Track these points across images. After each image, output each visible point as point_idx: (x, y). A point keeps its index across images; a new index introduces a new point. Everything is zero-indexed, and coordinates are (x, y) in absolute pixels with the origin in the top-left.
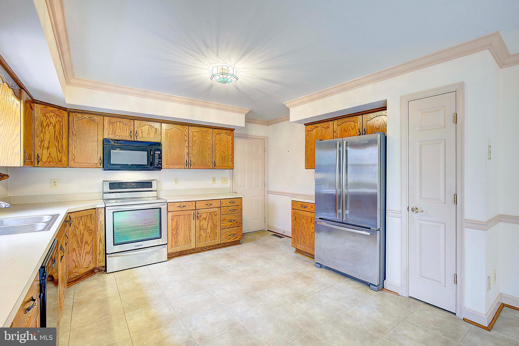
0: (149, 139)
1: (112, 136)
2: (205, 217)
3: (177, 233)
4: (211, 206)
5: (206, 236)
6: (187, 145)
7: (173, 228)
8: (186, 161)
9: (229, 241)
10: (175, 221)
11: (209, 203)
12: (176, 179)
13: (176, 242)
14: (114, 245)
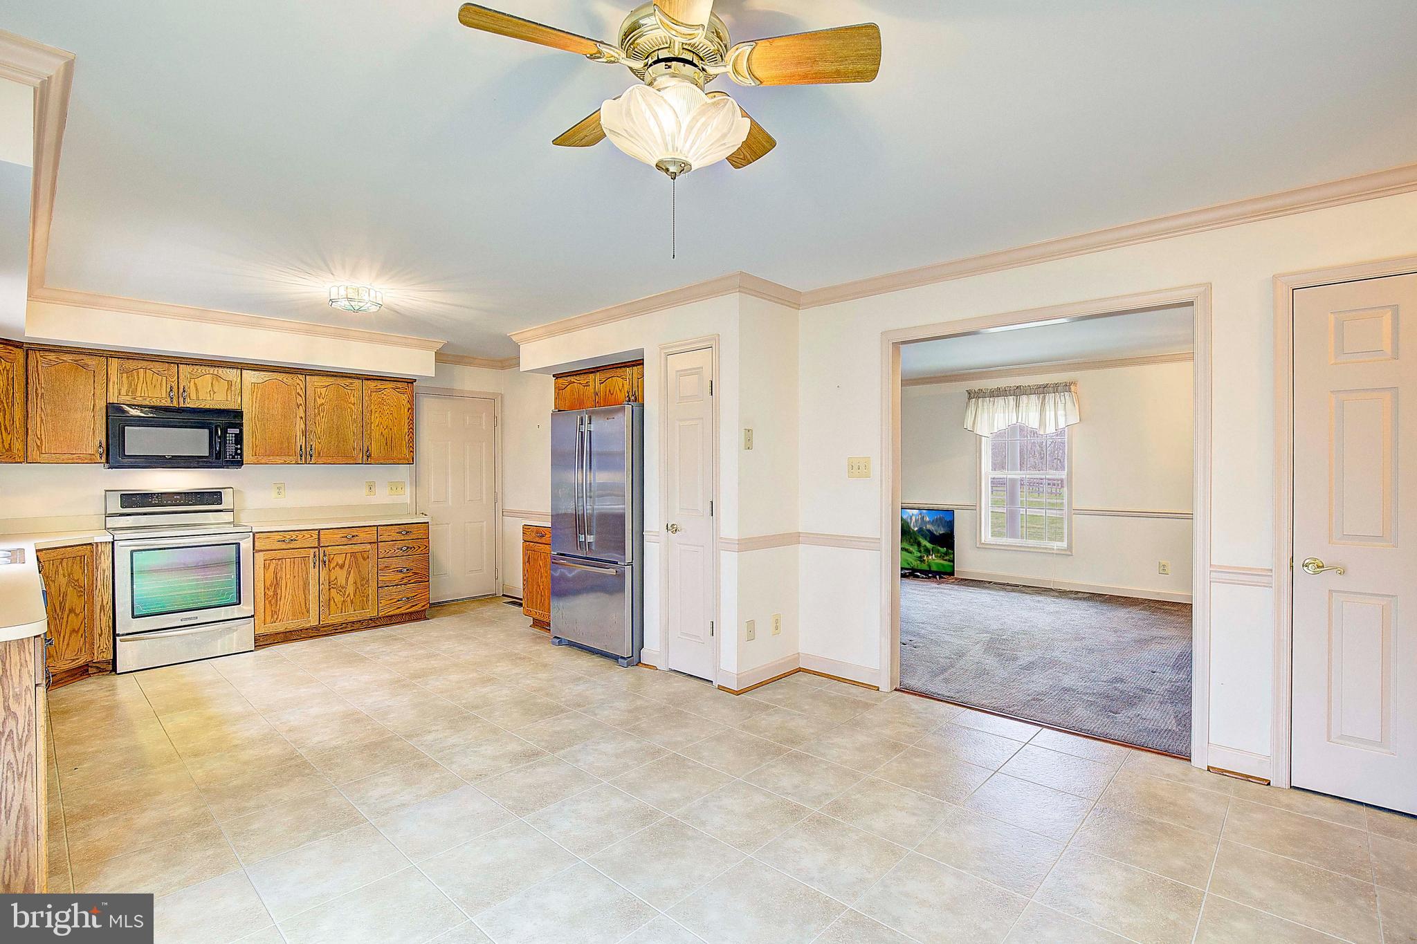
0: (213, 402)
1: (128, 398)
2: (340, 562)
3: (275, 594)
4: (356, 540)
5: (344, 601)
6: (303, 416)
8: (301, 447)
9: (397, 612)
10: (271, 569)
11: (350, 534)
12: (279, 486)
13: (274, 613)
14: (133, 617)
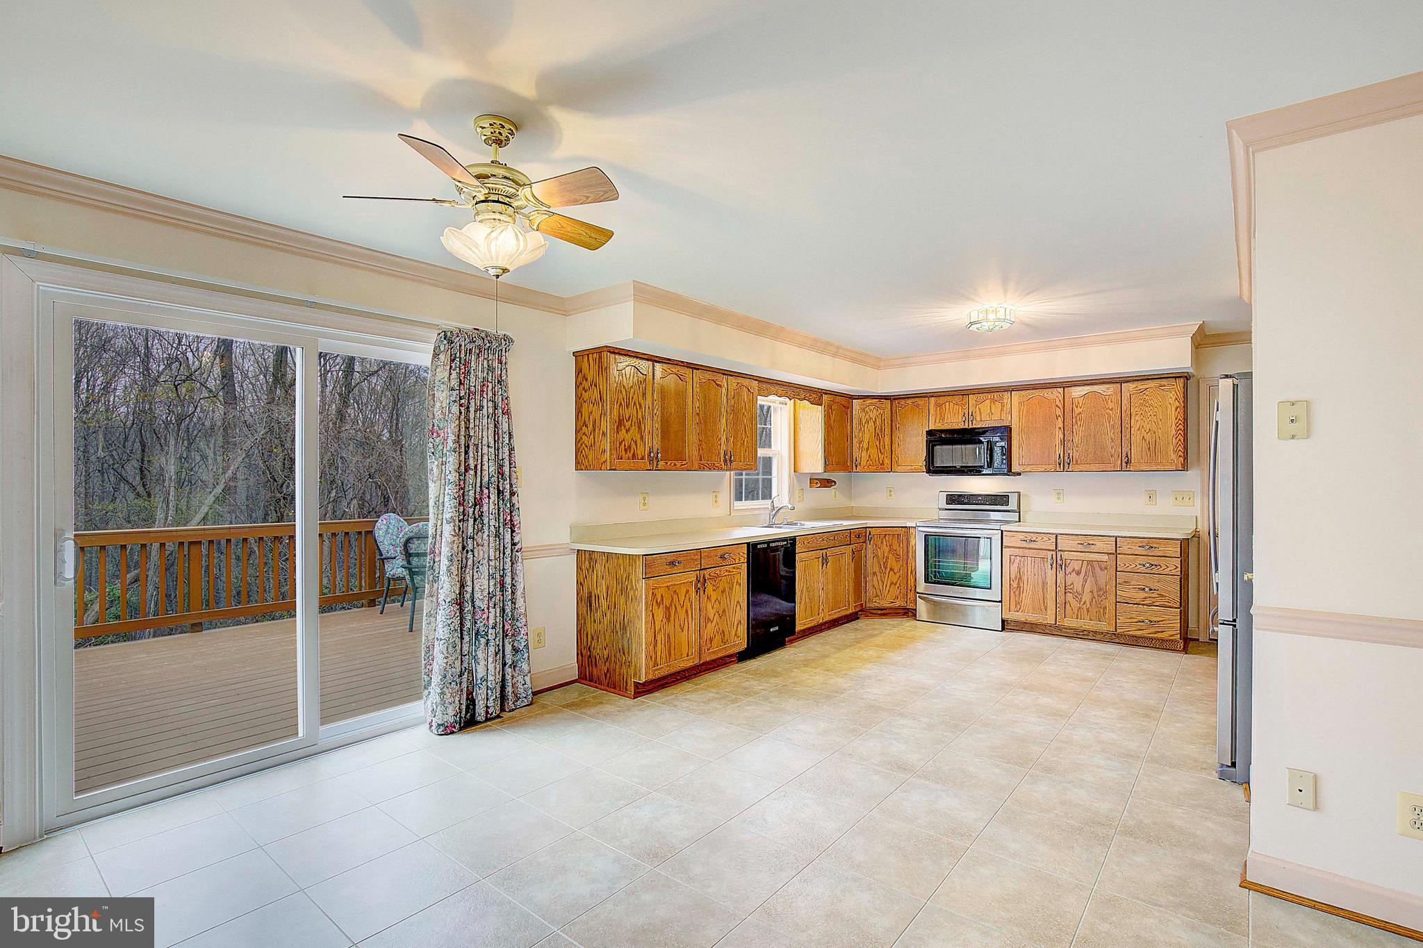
0: (991, 422)
1: (940, 425)
2: (1077, 568)
3: (1019, 587)
4: (1092, 548)
5: (1080, 608)
6: (1062, 426)
7: (1013, 577)
8: (1060, 455)
9: (1139, 633)
10: (1016, 565)
11: (1087, 541)
12: (1059, 492)
13: (1017, 603)
14: (925, 582)
